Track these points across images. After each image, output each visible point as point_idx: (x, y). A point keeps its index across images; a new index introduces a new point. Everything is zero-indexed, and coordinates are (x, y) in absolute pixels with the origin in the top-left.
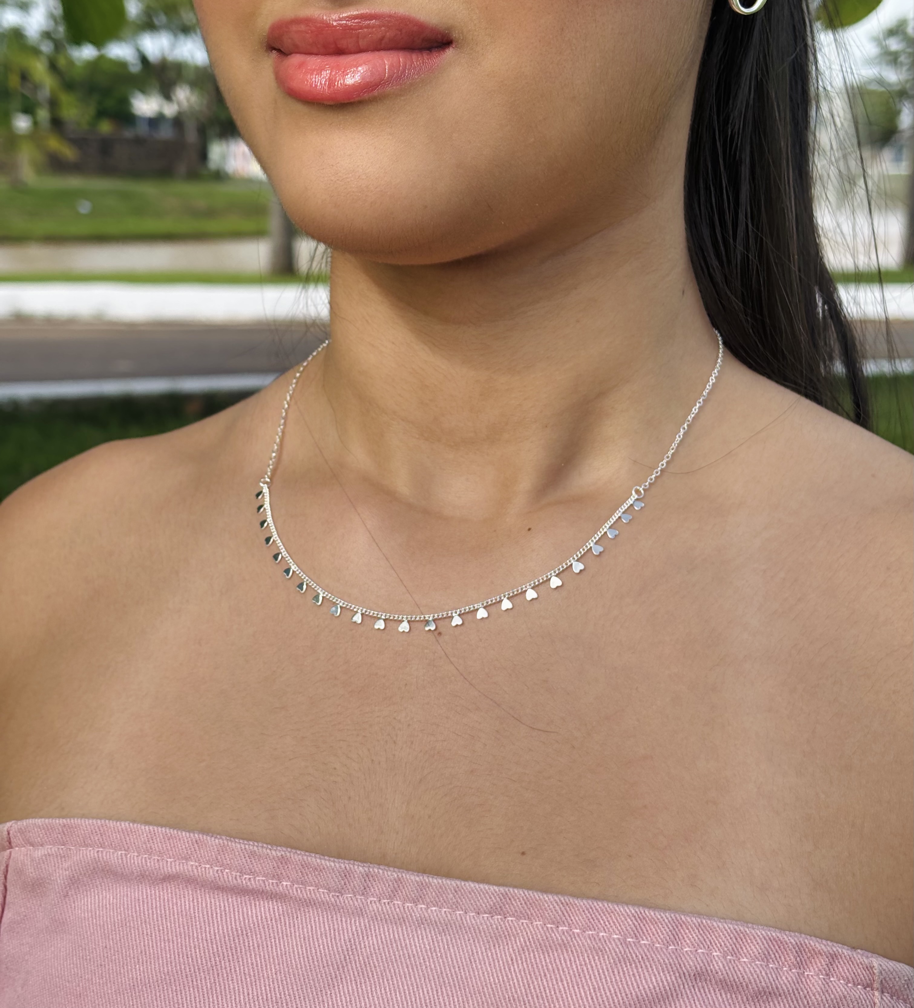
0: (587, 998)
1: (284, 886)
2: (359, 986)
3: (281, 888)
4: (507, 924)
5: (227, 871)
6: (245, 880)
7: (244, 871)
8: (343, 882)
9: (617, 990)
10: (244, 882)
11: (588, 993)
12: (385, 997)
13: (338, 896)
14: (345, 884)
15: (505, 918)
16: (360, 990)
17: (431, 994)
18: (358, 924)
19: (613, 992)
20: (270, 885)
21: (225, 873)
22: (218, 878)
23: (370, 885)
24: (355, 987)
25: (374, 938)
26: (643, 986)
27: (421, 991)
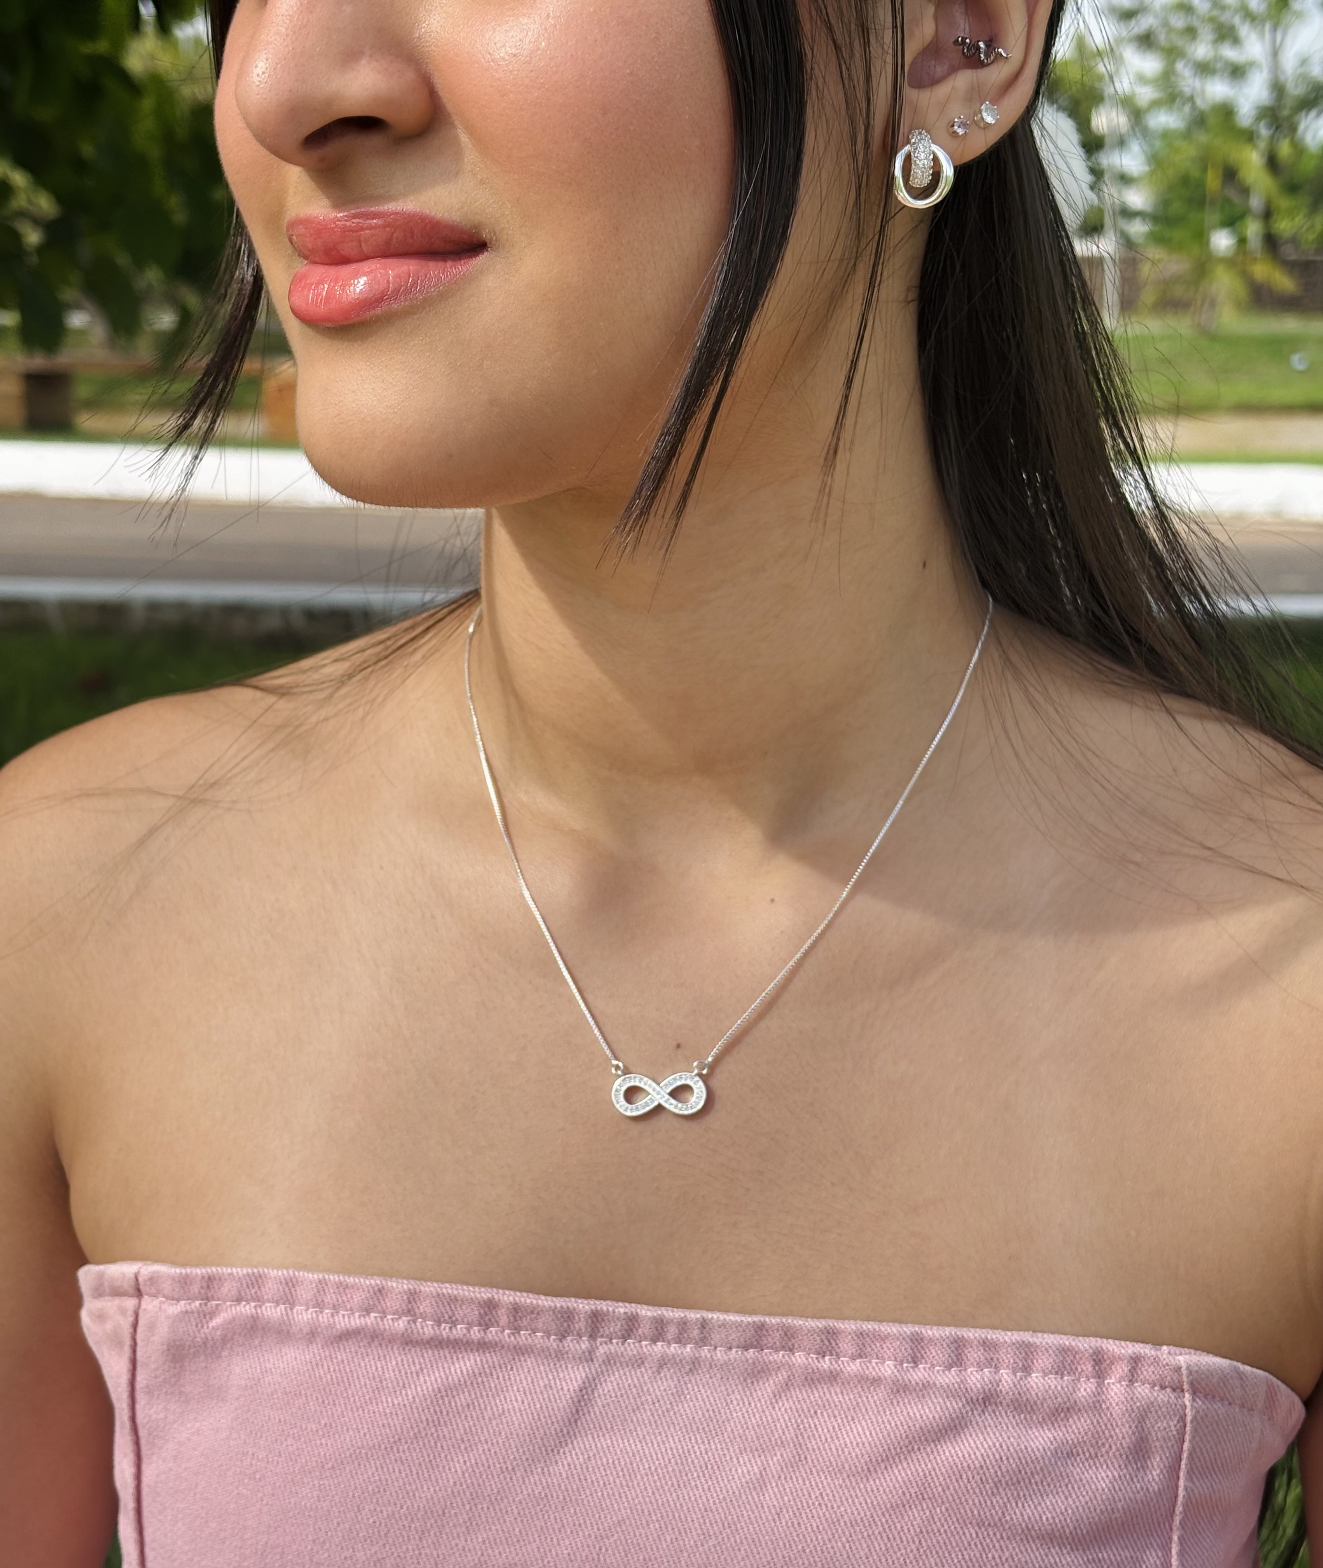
0: (865, 1433)
1: (494, 1333)
2: (597, 1440)
3: (490, 1336)
4: (765, 1357)
5: (420, 1320)
6: (445, 1330)
7: (442, 1319)
8: (565, 1325)
9: (898, 1423)
10: (444, 1333)
11: (866, 1428)
12: (629, 1450)
13: (561, 1341)
14: (569, 1326)
15: (762, 1350)
16: (599, 1445)
17: (683, 1443)
18: (587, 1369)
19: (893, 1424)
20: (476, 1333)
21: (418, 1324)
22: (409, 1331)
23: (598, 1325)
24: (591, 1442)
25: (609, 1384)
26: (927, 1416)
27: (671, 1440)
